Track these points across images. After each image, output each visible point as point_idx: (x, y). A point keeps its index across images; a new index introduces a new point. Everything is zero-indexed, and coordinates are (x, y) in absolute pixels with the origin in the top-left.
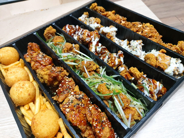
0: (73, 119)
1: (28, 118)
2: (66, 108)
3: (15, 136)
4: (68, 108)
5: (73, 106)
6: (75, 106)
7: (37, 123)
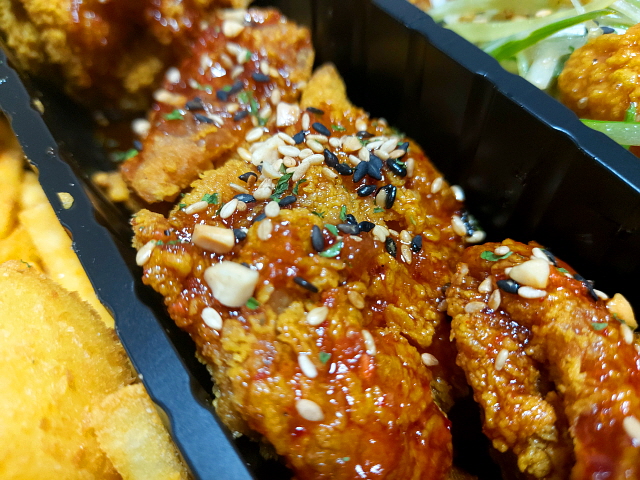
0: (308, 408)
2: (208, 253)
4: (232, 255)
5: (306, 233)
6: (325, 246)
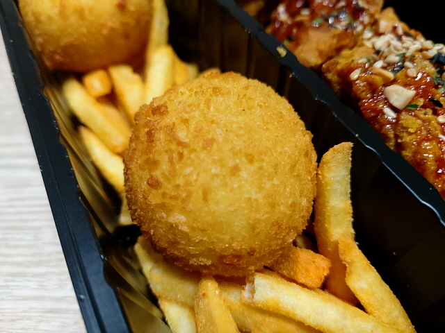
1: (102, 138)
3: (9, 259)
7: (182, 135)
